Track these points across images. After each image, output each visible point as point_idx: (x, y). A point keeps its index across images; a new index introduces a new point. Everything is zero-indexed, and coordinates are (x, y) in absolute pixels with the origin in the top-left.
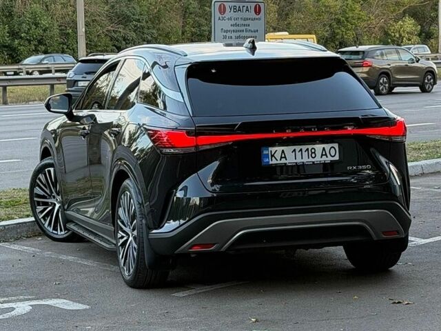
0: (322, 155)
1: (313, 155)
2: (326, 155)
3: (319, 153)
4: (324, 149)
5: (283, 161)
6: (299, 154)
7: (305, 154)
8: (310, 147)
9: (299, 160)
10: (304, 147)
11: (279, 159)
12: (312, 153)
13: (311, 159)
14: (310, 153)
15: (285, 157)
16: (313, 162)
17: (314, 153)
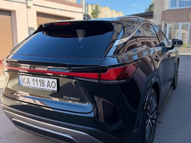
0: (48, 86)
1: (43, 85)
2: (50, 86)
3: (46, 84)
4: (49, 82)
5: (28, 85)
6: (36, 83)
7: (39, 83)
8: (42, 79)
9: (36, 86)
10: (39, 79)
11: (26, 83)
12: (42, 83)
13: (42, 87)
14: (41, 83)
15: (29, 83)
16: (43, 89)
17: (44, 83)
